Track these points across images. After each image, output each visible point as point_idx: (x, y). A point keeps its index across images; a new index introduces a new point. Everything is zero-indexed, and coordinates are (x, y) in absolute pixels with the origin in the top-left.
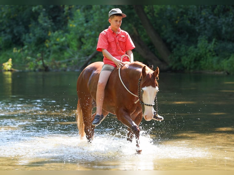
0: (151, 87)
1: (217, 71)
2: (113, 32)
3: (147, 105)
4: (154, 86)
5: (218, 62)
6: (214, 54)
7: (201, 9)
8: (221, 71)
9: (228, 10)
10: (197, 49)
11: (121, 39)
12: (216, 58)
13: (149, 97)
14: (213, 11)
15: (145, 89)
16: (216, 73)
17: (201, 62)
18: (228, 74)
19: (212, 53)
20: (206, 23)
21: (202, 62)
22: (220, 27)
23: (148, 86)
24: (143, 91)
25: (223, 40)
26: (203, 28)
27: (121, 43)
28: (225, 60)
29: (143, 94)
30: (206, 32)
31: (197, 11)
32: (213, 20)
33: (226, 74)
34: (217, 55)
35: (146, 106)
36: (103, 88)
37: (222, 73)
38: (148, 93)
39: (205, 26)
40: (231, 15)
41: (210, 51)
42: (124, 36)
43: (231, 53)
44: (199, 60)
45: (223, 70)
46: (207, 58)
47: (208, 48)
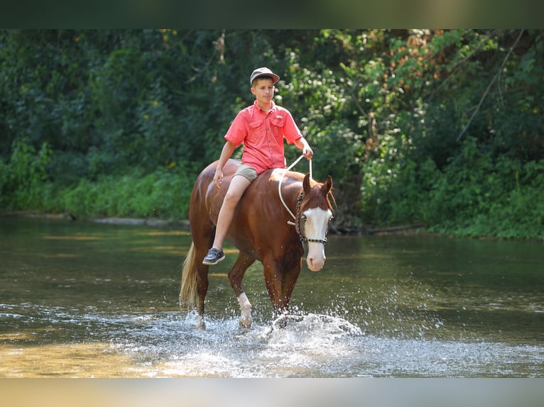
0: (318, 210)
1: (51, 212)
2: (261, 110)
3: (313, 241)
4: (325, 208)
5: (54, 193)
6: (44, 177)
7: (19, 82)
8: (58, 213)
9: (75, 87)
10: (10, 166)
11: (276, 121)
12: (49, 186)
13: (316, 227)
14: (43, 87)
15: (308, 213)
16: (49, 216)
17: (18, 193)
18: (74, 218)
19: (41, 176)
20: (30, 112)
21: (21, 194)
22: (56, 122)
23: (313, 207)
24: (306, 218)
25: (65, 149)
26: (22, 123)
27: (276, 129)
28: (68, 190)
29: (306, 223)
30: (29, 131)
31: (11, 87)
32: (43, 106)
33: (69, 218)
34: (52, 179)
35: (310, 244)
36: (234, 205)
37: (61, 216)
38: (314, 219)
39: (26, 118)
40: (80, 98)
41: (37, 170)
42: (281, 117)
43: (80, 176)
44: (13, 190)
45: (63, 211)
46: (29, 186)
47: (33, 164)
